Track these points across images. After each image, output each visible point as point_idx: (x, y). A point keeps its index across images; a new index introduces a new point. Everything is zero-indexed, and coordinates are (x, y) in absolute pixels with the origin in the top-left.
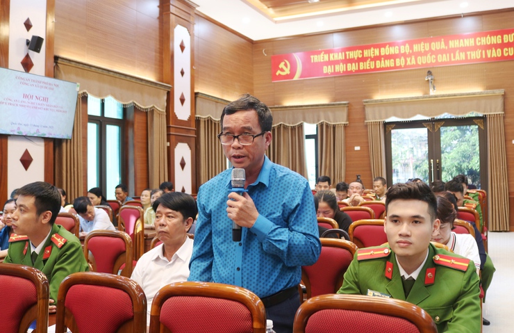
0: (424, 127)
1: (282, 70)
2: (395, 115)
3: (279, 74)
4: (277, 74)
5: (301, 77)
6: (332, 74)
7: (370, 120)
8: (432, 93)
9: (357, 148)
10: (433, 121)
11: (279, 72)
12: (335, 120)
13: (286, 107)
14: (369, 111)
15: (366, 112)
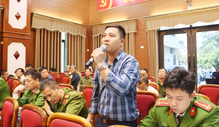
0: (185, 33)
1: (103, 4)
2: (165, 25)
3: (101, 7)
4: (100, 6)
5: (112, 7)
6: (128, 3)
7: (149, 28)
8: (190, 8)
9: (142, 47)
10: (191, 28)
11: (101, 6)
12: (129, 30)
13: (103, 24)
14: (148, 23)
15: (147, 24)
